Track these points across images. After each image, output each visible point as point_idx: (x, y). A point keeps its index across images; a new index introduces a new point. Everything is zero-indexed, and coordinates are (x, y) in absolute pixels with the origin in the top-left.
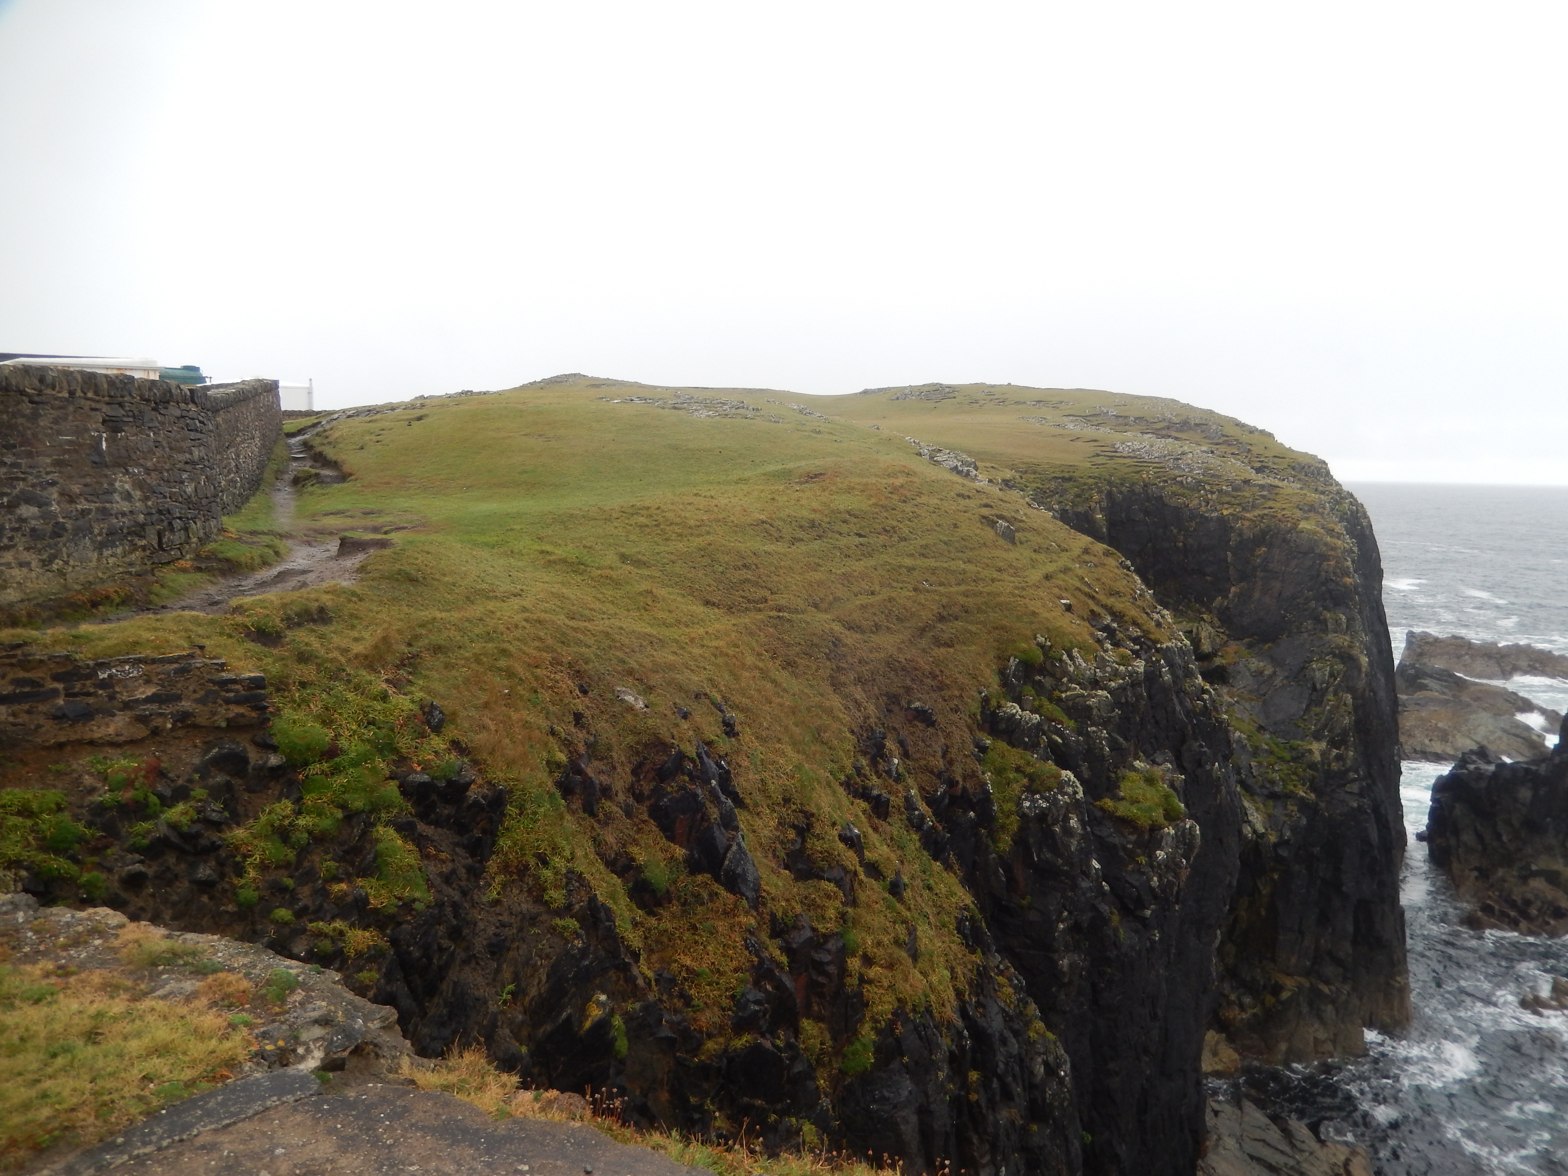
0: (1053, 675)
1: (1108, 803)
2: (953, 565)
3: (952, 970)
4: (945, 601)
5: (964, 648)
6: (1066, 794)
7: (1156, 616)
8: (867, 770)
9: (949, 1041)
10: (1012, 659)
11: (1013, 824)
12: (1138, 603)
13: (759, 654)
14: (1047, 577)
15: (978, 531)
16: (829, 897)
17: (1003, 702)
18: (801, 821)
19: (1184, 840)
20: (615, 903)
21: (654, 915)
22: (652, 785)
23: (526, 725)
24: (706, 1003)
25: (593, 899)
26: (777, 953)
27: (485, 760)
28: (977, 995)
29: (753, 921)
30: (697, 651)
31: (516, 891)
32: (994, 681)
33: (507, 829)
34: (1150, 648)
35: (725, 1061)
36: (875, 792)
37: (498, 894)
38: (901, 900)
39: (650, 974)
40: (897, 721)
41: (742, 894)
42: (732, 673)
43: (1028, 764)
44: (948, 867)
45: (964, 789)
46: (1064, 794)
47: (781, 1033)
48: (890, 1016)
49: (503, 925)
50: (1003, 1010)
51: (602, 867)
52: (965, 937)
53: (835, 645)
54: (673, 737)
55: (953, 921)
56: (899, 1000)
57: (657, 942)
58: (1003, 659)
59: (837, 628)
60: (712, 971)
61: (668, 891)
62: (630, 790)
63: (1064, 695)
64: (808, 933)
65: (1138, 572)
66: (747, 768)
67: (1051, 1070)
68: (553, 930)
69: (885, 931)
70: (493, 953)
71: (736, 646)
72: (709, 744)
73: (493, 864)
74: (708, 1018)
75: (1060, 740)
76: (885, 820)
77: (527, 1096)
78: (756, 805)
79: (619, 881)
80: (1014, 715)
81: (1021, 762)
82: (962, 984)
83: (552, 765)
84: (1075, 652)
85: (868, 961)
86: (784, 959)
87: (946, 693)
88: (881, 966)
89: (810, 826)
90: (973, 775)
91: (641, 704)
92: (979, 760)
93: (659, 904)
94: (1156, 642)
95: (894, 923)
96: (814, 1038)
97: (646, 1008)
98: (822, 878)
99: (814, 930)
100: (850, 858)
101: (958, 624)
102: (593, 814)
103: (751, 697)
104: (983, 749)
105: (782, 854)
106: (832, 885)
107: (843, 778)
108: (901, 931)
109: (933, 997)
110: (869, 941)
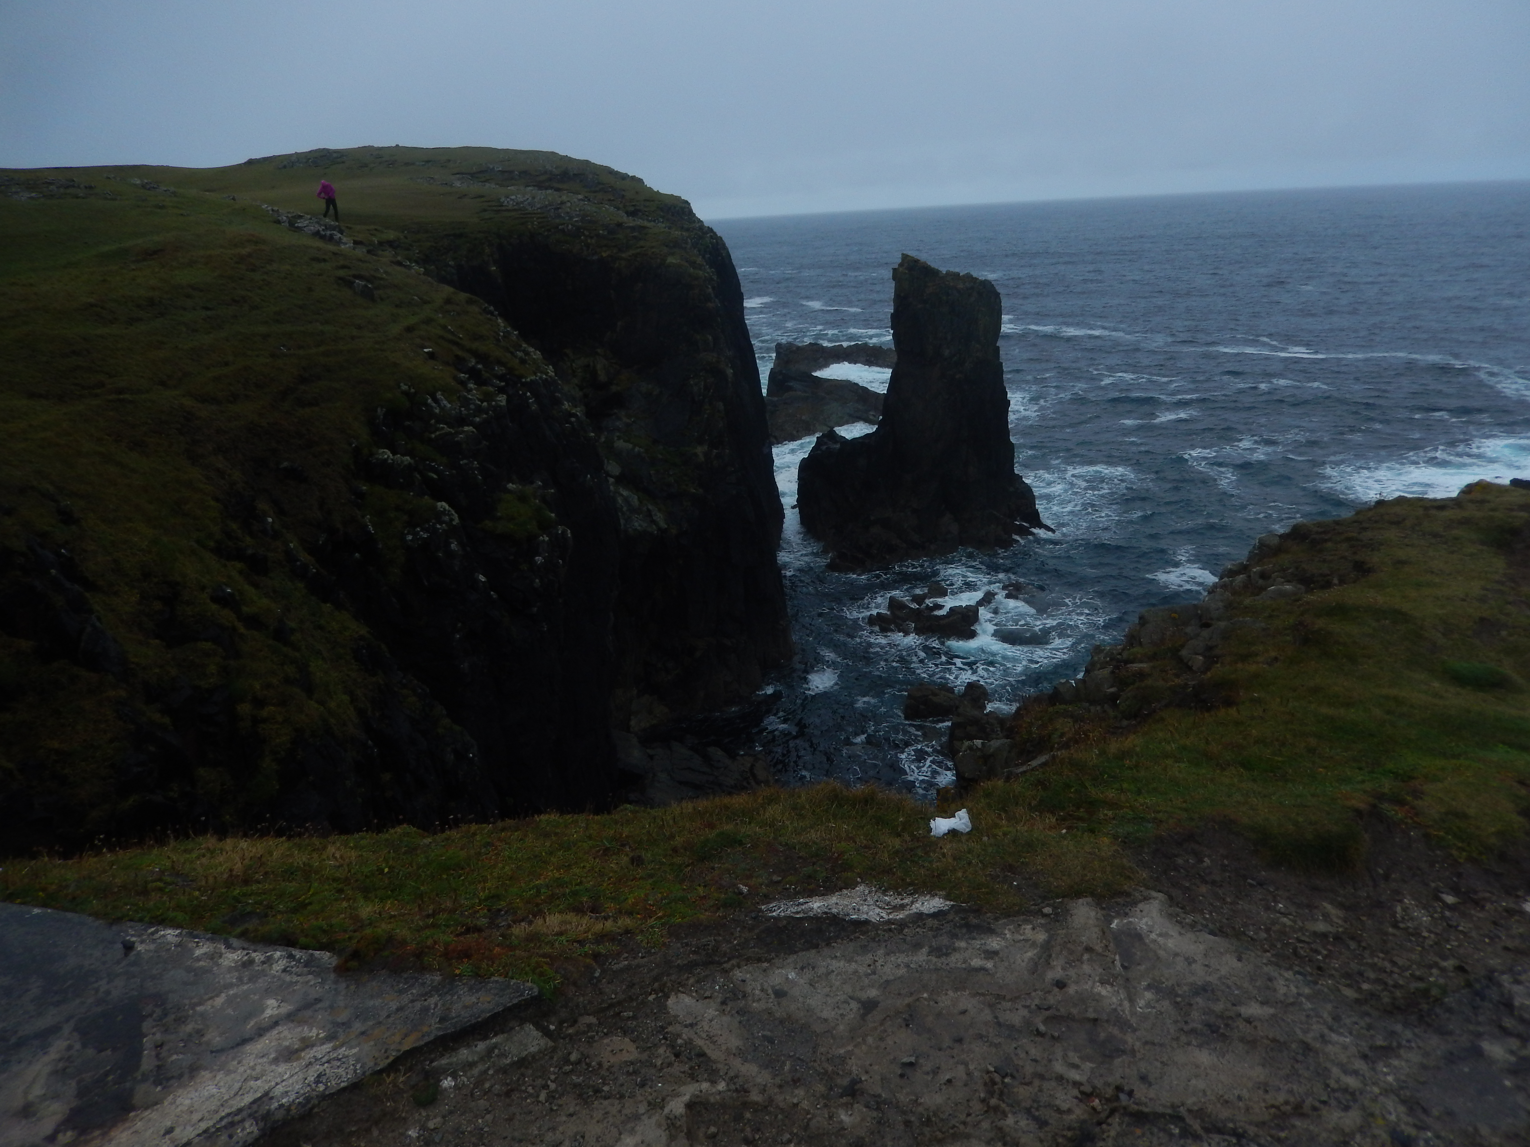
0: (421, 419)
1: (488, 524)
3: (352, 693)
4: (304, 363)
5: (330, 405)
6: (444, 522)
7: (519, 354)
8: (239, 533)
9: (354, 753)
10: (379, 410)
11: (400, 557)
12: (503, 344)
13: (99, 440)
14: (409, 329)
15: (334, 293)
16: (208, 655)
17: (374, 450)
19: (558, 544)
24: (83, 778)
26: (156, 716)
28: (381, 710)
29: (124, 694)
30: (19, 446)
32: (363, 432)
34: (515, 383)
36: (250, 552)
38: (288, 644)
40: (267, 482)
41: (107, 671)
42: (65, 462)
43: (406, 501)
45: (346, 534)
46: (441, 523)
48: (289, 746)
50: (409, 717)
53: (187, 419)
55: (349, 651)
56: (296, 730)
58: (370, 410)
59: (188, 402)
60: (85, 748)
61: (19, 685)
63: (433, 436)
64: (188, 692)
65: (500, 315)
66: (95, 552)
67: (460, 755)
69: (273, 673)
71: (69, 434)
72: (43, 535)
74: (88, 791)
75: (435, 477)
76: (265, 575)
78: (111, 585)
80: (386, 460)
81: (399, 502)
84: (439, 395)
85: (259, 703)
87: (316, 449)
88: (274, 705)
89: (176, 595)
90: (353, 520)
92: (358, 506)
93: (12, 699)
94: (521, 377)
95: (282, 664)
96: (213, 781)
98: (197, 640)
99: (195, 687)
100: (226, 616)
101: (321, 383)
103: (90, 483)
104: (361, 495)
105: (150, 626)
106: (210, 644)
107: (212, 544)
108: (291, 670)
109: (332, 720)
110: (257, 686)
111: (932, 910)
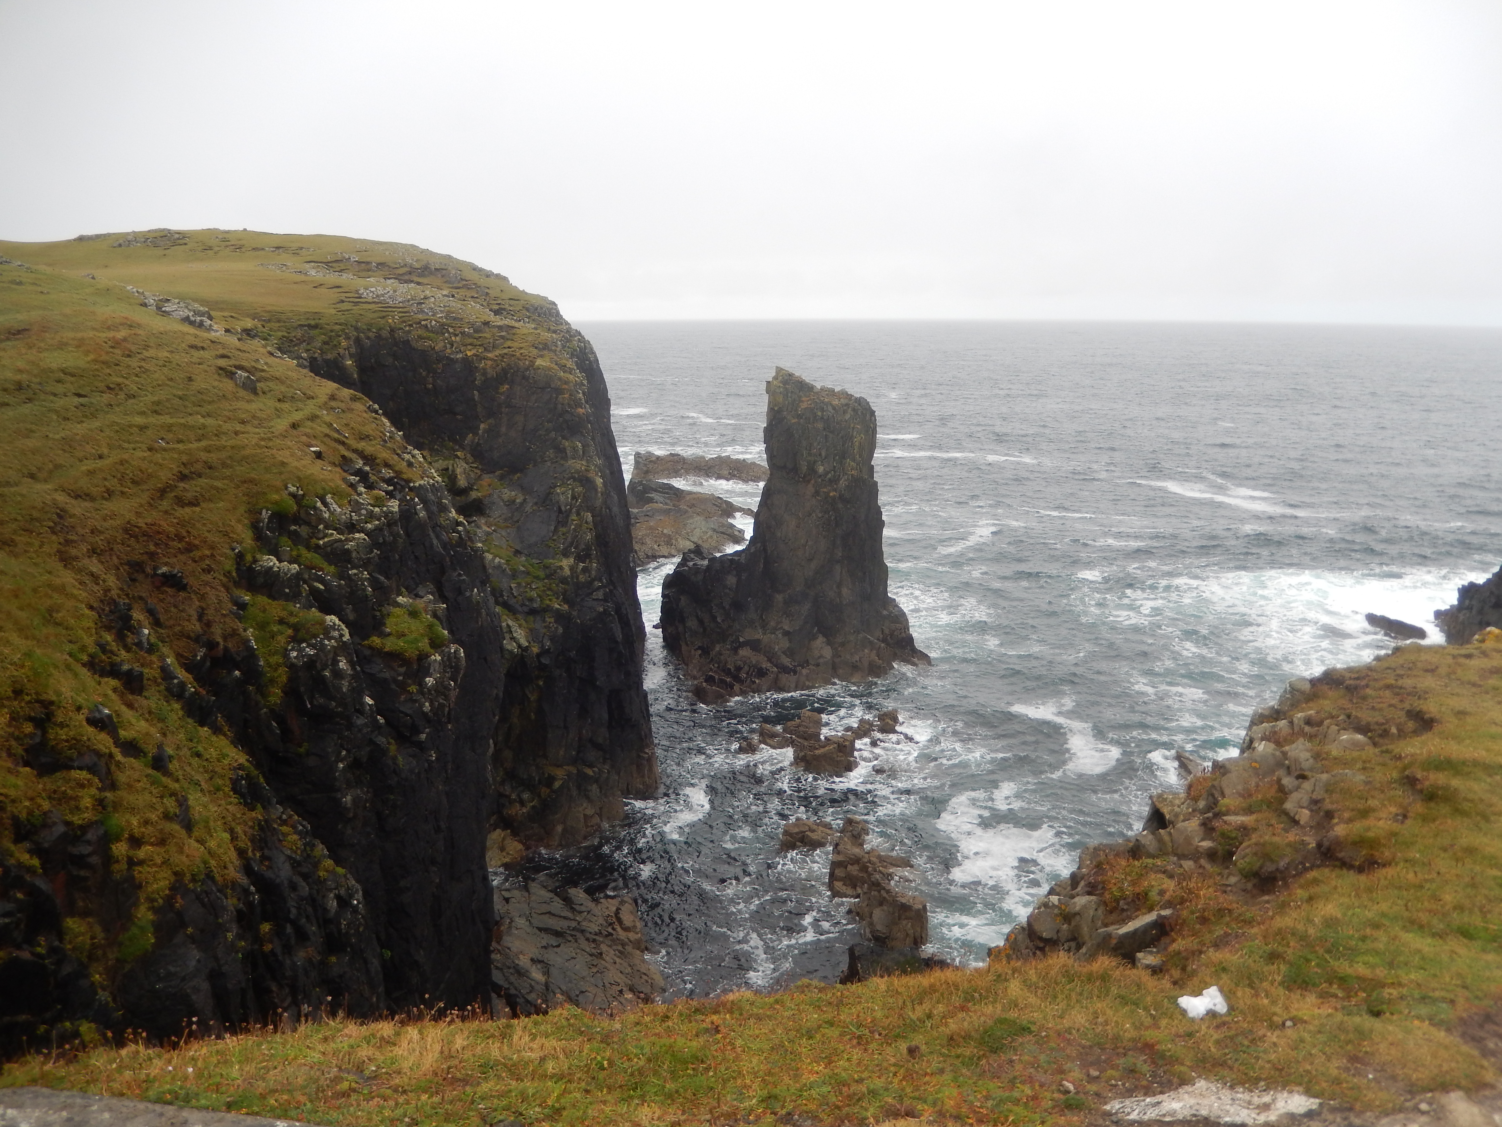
0: (308, 524)
1: (376, 641)
2: (191, 420)
3: (231, 831)
4: (185, 458)
5: (212, 505)
6: (333, 638)
7: (407, 456)
8: (114, 646)
9: (235, 901)
10: (264, 511)
11: (282, 675)
12: (388, 445)
14: (294, 426)
15: (216, 383)
16: (82, 786)
17: (258, 556)
18: (38, 711)
19: (451, 663)
26: (25, 858)
28: (261, 849)
32: (247, 538)
34: (403, 488)
36: (125, 667)
38: (167, 773)
40: (143, 589)
43: (291, 614)
44: (217, 730)
45: (226, 649)
46: (330, 639)
47: (42, 940)
48: (167, 892)
50: (290, 858)
52: (242, 796)
53: (60, 516)
55: (228, 782)
56: (176, 874)
58: (254, 512)
59: (60, 497)
63: (321, 542)
64: (61, 829)
65: (386, 414)
67: (343, 902)
69: (152, 807)
75: (322, 587)
76: (140, 694)
80: (271, 568)
81: (284, 614)
82: (244, 842)
84: (329, 498)
85: (136, 842)
86: (36, 862)
87: (197, 554)
88: (152, 844)
89: (49, 716)
90: (234, 633)
92: (240, 618)
94: (408, 481)
95: (162, 797)
96: (83, 934)
98: (70, 768)
99: (68, 824)
100: (103, 741)
101: (203, 481)
104: (243, 606)
105: (20, 751)
106: (84, 772)
107: (85, 658)
108: (170, 804)
109: (213, 863)
110: (135, 822)
111: (1302, 1110)
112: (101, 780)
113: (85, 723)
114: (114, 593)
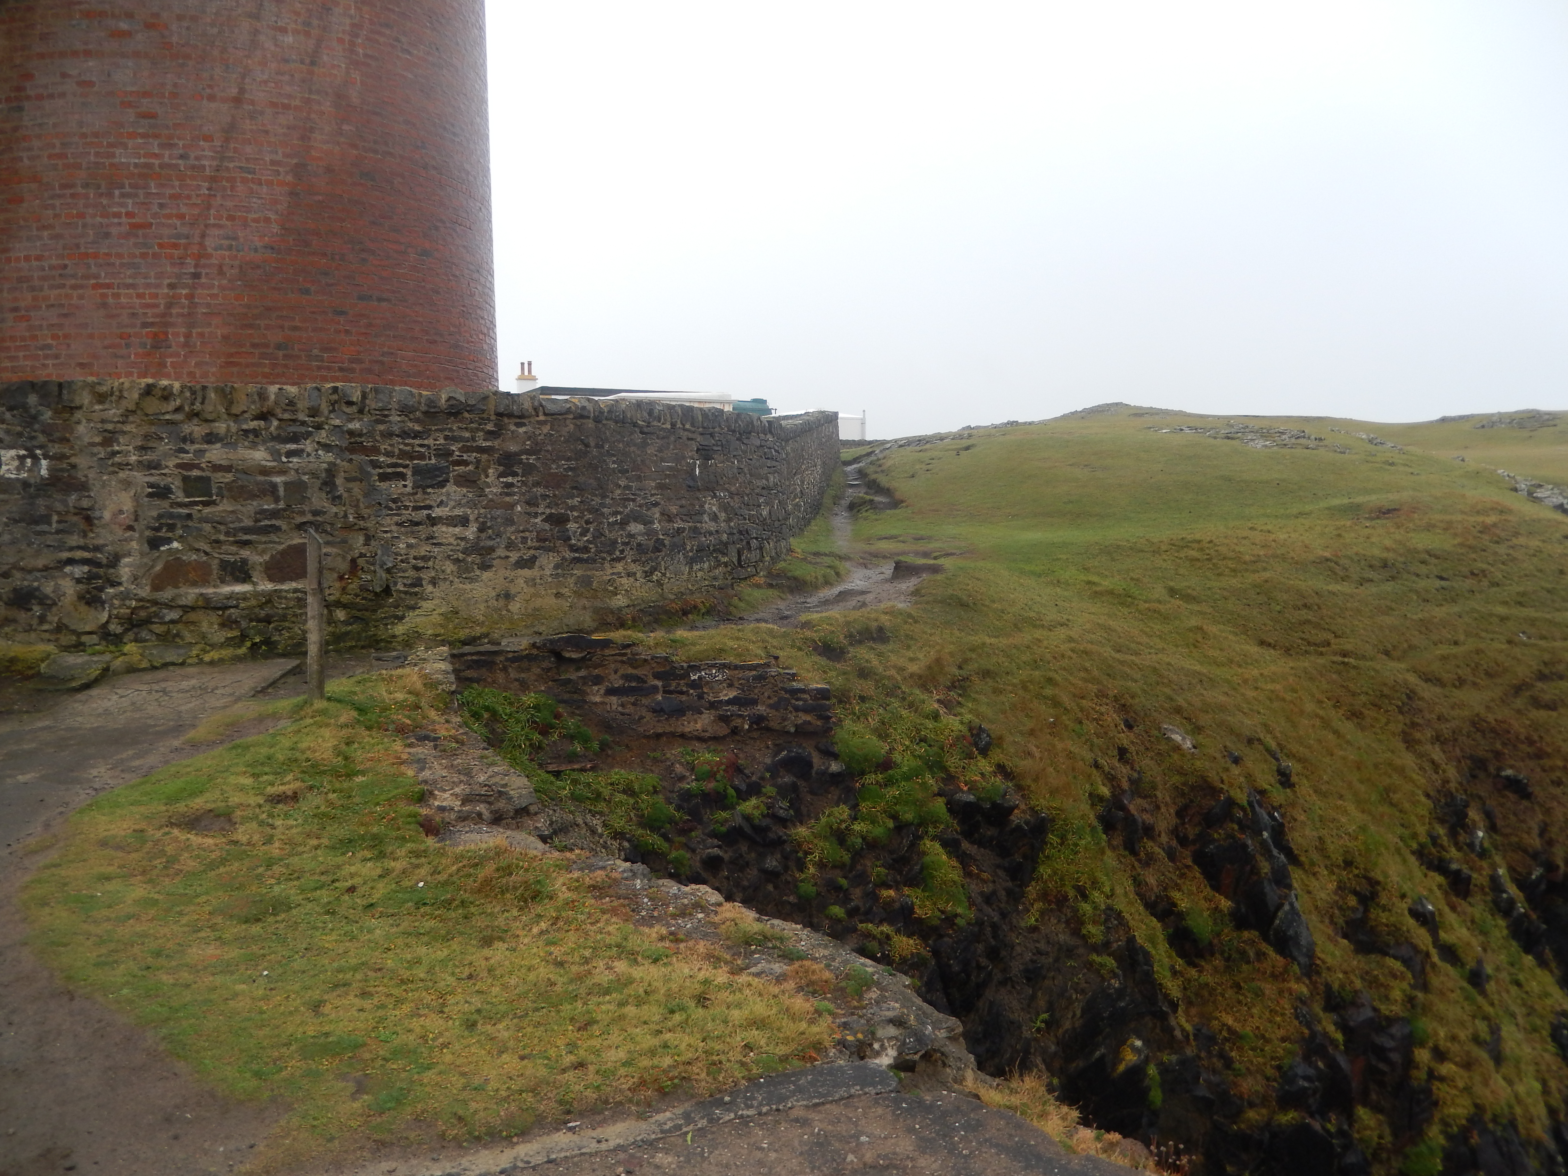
2: (1558, 616)
3: (1544, 1083)
8: (1445, 841)
9: (1537, 1163)
13: (1320, 702)
16: (1395, 977)
18: (1364, 888)
20: (1155, 947)
21: (1195, 966)
22: (1197, 830)
23: (1070, 755)
24: (1248, 1069)
25: (1131, 940)
26: (1331, 1028)
27: (1029, 786)
29: (1305, 990)
30: (1251, 694)
31: (1054, 921)
33: (1048, 857)
35: (1267, 1135)
36: (1454, 866)
37: (1037, 920)
38: (1483, 993)
39: (1188, 1027)
40: (1483, 788)
41: (1294, 959)
42: (1288, 719)
47: (1333, 1117)
48: (1464, 1122)
49: (1040, 952)
51: (1141, 908)
52: (1561, 1047)
53: (1409, 697)
54: (1222, 782)
56: (1476, 1106)
57: (1197, 995)
59: (1412, 679)
60: (1256, 1036)
61: (1211, 944)
62: (1174, 832)
64: (1368, 1013)
66: (1303, 823)
68: (1090, 965)
69: (1462, 1024)
70: (1029, 979)
71: (1294, 691)
72: (1262, 792)
73: (1032, 890)
74: (1250, 1085)
76: (1465, 898)
77: (1087, 1134)
78: (1313, 864)
79: (1159, 925)
83: (1095, 798)
85: (1440, 1055)
86: (1339, 1037)
88: (1456, 1064)
89: (1374, 895)
91: (1188, 744)
93: (1202, 956)
95: (1474, 1017)
96: (1371, 1129)
97: (1183, 1062)
98: (1385, 954)
99: (1375, 1010)
100: (1422, 937)
102: (1134, 852)
103: (1309, 747)
105: (1341, 921)
106: (1399, 963)
107: (1415, 846)
108: (1482, 1027)
109: (1518, 1111)
110: (1442, 1034)
112: (1414, 977)
113: (1406, 912)
114: (1453, 786)
